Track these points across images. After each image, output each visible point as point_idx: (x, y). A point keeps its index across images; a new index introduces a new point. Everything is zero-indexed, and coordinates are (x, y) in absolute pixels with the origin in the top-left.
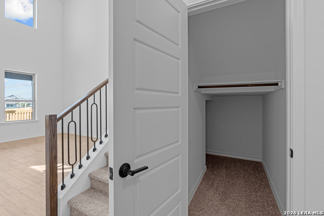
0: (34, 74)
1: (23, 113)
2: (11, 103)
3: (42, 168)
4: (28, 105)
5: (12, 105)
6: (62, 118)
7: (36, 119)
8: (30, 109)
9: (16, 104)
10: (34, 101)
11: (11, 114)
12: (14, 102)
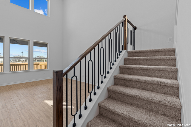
0: (48, 43)
1: (43, 65)
2: (38, 59)
3: (50, 103)
4: (45, 61)
5: (39, 61)
6: (66, 73)
7: (49, 69)
8: (46, 63)
9: (40, 60)
10: (48, 58)
11: (37, 65)
12: (40, 59)
